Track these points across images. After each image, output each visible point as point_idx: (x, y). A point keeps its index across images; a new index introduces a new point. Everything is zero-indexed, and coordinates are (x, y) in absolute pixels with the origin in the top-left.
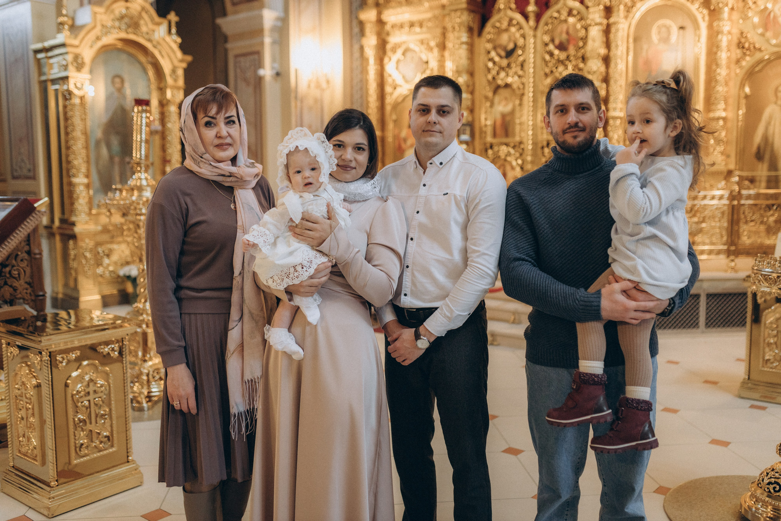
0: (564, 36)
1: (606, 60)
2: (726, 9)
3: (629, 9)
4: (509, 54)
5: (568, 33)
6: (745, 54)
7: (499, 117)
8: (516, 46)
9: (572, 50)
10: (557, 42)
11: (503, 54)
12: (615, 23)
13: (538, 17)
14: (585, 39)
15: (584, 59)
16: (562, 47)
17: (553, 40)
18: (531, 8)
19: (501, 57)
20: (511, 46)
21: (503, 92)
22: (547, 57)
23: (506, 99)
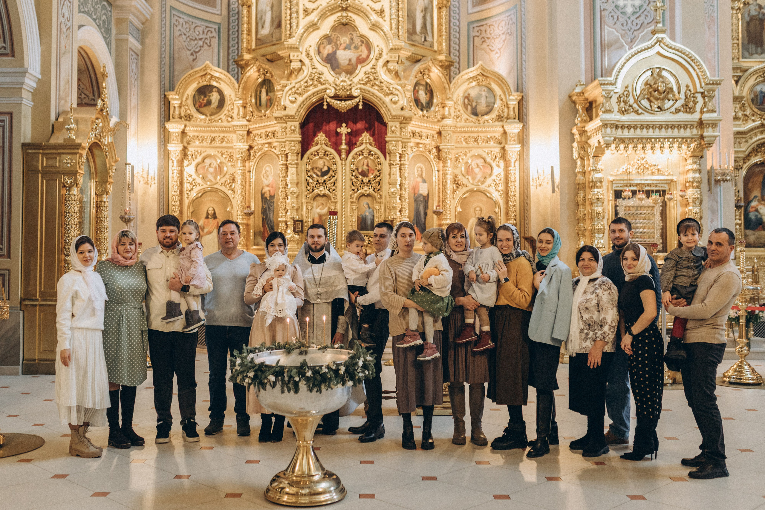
0: (365, 167)
1: (400, 186)
2: (449, 161)
4: (324, 174)
5: (368, 165)
6: (458, 187)
7: (317, 216)
8: (329, 169)
9: (370, 177)
10: (360, 171)
11: (319, 174)
12: (404, 164)
13: (348, 153)
14: (380, 171)
15: (379, 183)
16: (364, 174)
17: (357, 169)
18: (344, 146)
19: (317, 175)
20: (326, 169)
21: (321, 200)
22: (355, 180)
23: (323, 204)
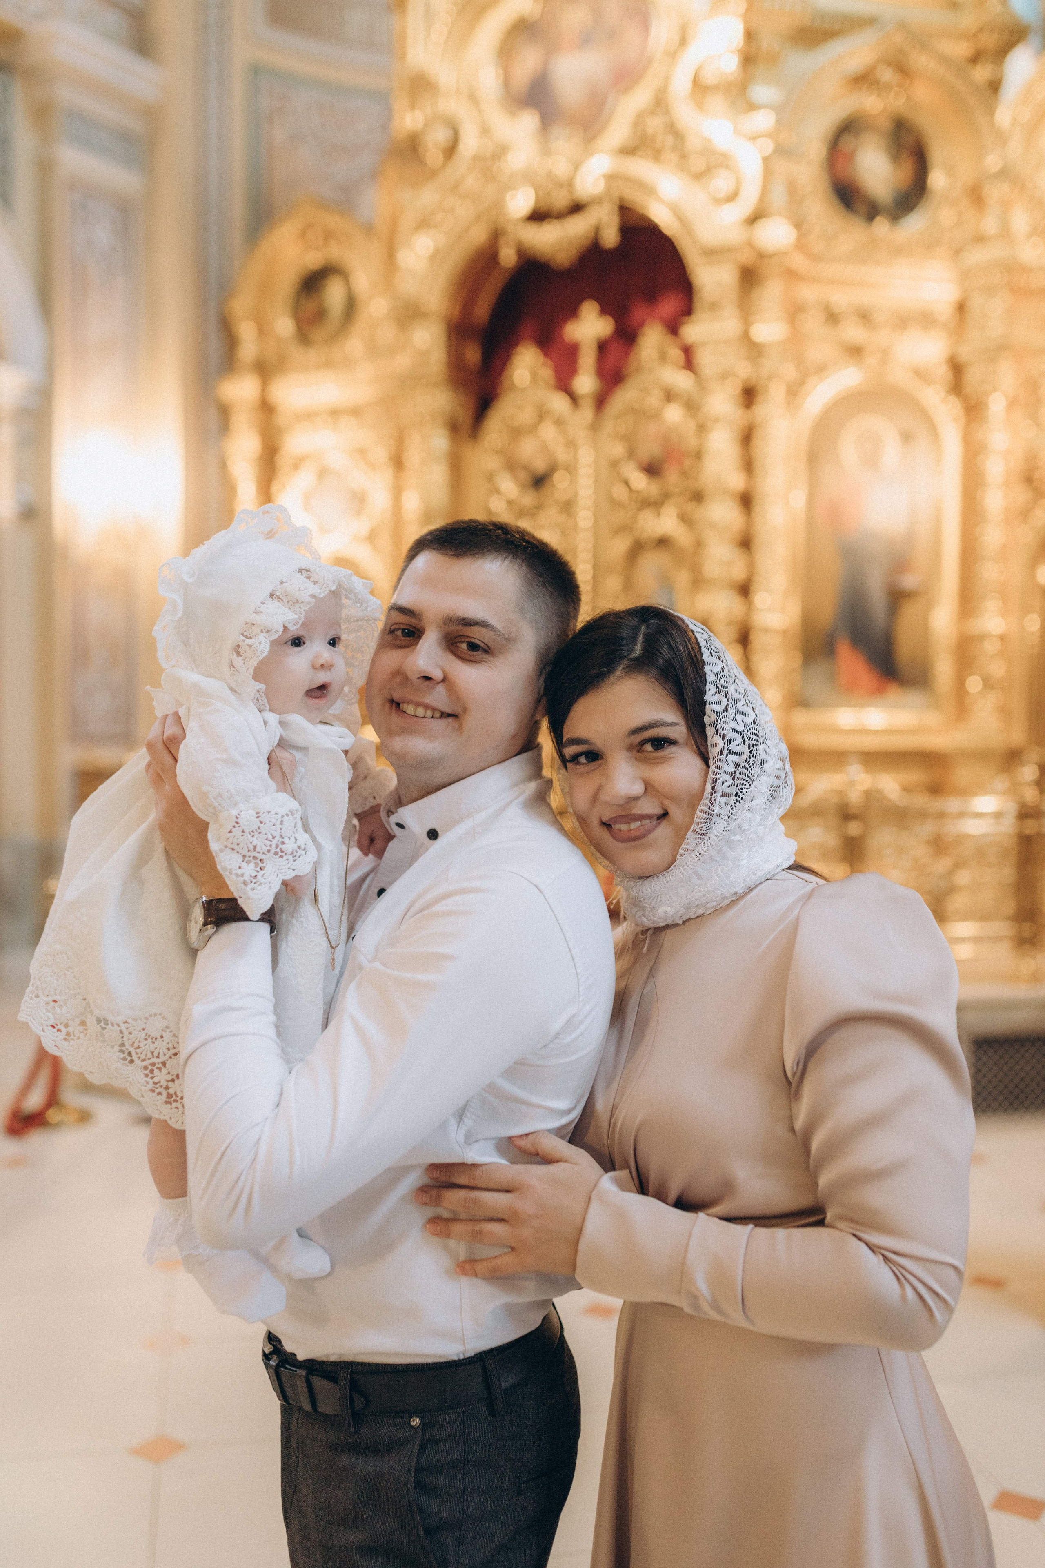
0: (659, 447)
1: (746, 501)
3: (794, 392)
4: (539, 481)
5: (665, 442)
8: (553, 464)
9: (672, 477)
10: (642, 457)
11: (526, 480)
12: (764, 422)
13: (601, 401)
14: (698, 455)
15: (698, 497)
16: (652, 470)
17: (633, 454)
18: (585, 381)
19: (522, 487)
20: (542, 466)
22: (617, 493)
